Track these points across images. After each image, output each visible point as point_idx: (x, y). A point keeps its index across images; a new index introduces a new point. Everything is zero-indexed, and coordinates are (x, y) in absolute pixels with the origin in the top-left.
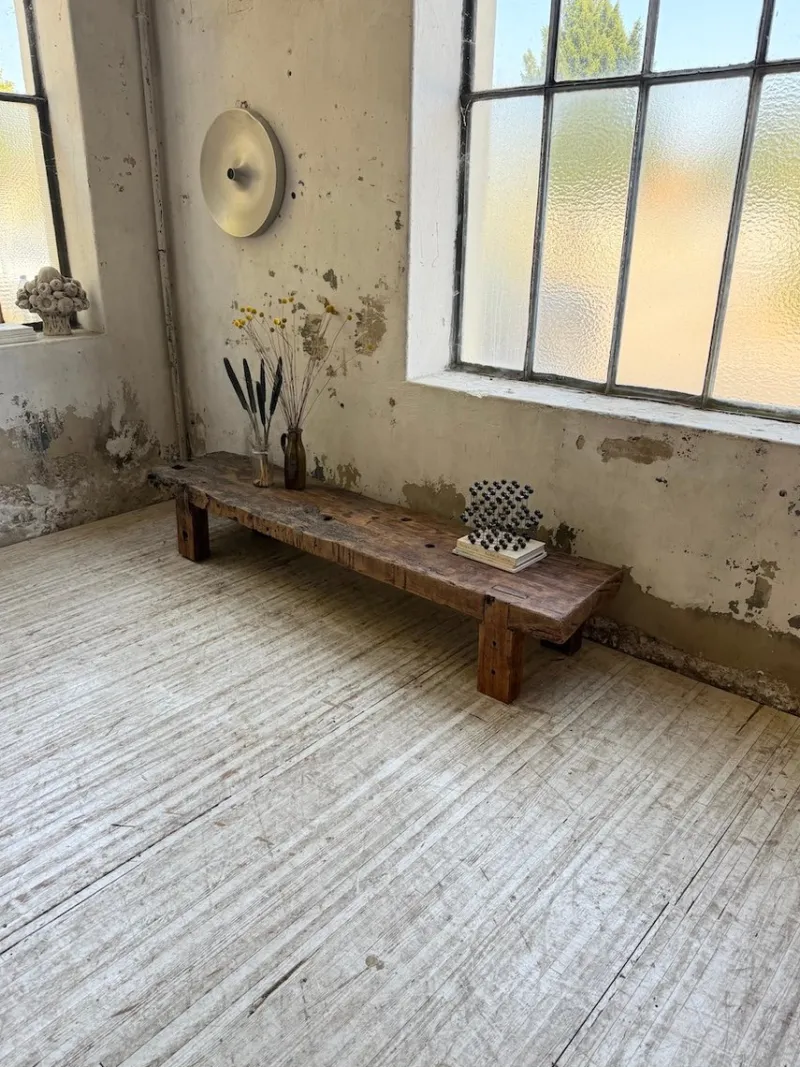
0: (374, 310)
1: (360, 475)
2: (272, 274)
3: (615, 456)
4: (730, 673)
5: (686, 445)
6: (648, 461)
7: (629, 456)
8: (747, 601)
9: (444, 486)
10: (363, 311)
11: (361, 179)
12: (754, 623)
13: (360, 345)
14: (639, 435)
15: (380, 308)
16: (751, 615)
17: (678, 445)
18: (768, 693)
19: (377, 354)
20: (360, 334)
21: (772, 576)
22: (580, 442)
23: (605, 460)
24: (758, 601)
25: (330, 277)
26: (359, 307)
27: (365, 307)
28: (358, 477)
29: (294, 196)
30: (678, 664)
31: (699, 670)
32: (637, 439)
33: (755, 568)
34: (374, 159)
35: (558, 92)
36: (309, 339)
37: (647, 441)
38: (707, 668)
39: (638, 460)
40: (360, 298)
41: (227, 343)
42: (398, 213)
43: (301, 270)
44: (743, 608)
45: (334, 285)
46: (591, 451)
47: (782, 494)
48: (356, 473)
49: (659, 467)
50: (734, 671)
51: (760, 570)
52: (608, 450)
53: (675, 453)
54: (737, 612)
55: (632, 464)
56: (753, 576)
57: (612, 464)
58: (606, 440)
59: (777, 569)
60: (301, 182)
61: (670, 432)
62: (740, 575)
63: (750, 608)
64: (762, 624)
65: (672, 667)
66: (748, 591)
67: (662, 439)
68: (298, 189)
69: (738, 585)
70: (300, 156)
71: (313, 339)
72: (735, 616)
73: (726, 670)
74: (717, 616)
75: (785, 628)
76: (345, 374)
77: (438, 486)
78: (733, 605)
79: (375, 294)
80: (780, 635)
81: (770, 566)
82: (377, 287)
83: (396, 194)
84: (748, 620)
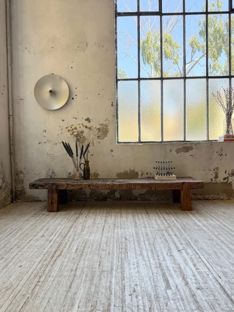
0: (105, 127)
1: (99, 175)
2: (63, 120)
3: (180, 152)
4: (213, 196)
5: (195, 146)
6: (188, 152)
7: (183, 151)
8: (214, 178)
9: (131, 171)
10: (100, 127)
11: (99, 94)
12: (216, 182)
13: (99, 137)
14: (185, 146)
15: (107, 126)
16: (216, 180)
17: (194, 147)
18: (222, 197)
19: (106, 138)
20: (99, 134)
21: (218, 170)
22: (171, 150)
23: (177, 154)
24: (216, 177)
25: (88, 120)
26: (99, 127)
27: (101, 127)
28: (98, 176)
29: (73, 99)
30: (202, 198)
31: (207, 198)
32: (184, 147)
33: (215, 170)
34: (104, 89)
35: (141, 80)
36: (79, 138)
37: (187, 147)
38: (208, 197)
39: (185, 152)
40: (99, 124)
41: (39, 144)
42: (112, 103)
43: (76, 118)
44: (214, 179)
45: (89, 121)
46: (174, 152)
47: (217, 152)
48: (98, 174)
49: (190, 152)
50: (214, 195)
51: (216, 170)
52: (178, 151)
53: (194, 148)
54: (212, 181)
55: (184, 153)
56: (214, 172)
57: (179, 154)
58: (177, 149)
59: (219, 168)
60: (76, 95)
61: (192, 144)
62: (212, 172)
63: (215, 179)
64: (218, 182)
65: (200, 200)
66: (214, 175)
67: (190, 146)
68: (75, 97)
69: (212, 174)
70: (76, 88)
71: (80, 137)
72: (212, 182)
73: (212, 195)
74: (208, 183)
75: (223, 181)
76: (93, 146)
77: (129, 171)
78: (211, 180)
79: (105, 123)
80: (222, 183)
81: (217, 168)
82: (105, 121)
83: (111, 98)
84: (215, 182)
